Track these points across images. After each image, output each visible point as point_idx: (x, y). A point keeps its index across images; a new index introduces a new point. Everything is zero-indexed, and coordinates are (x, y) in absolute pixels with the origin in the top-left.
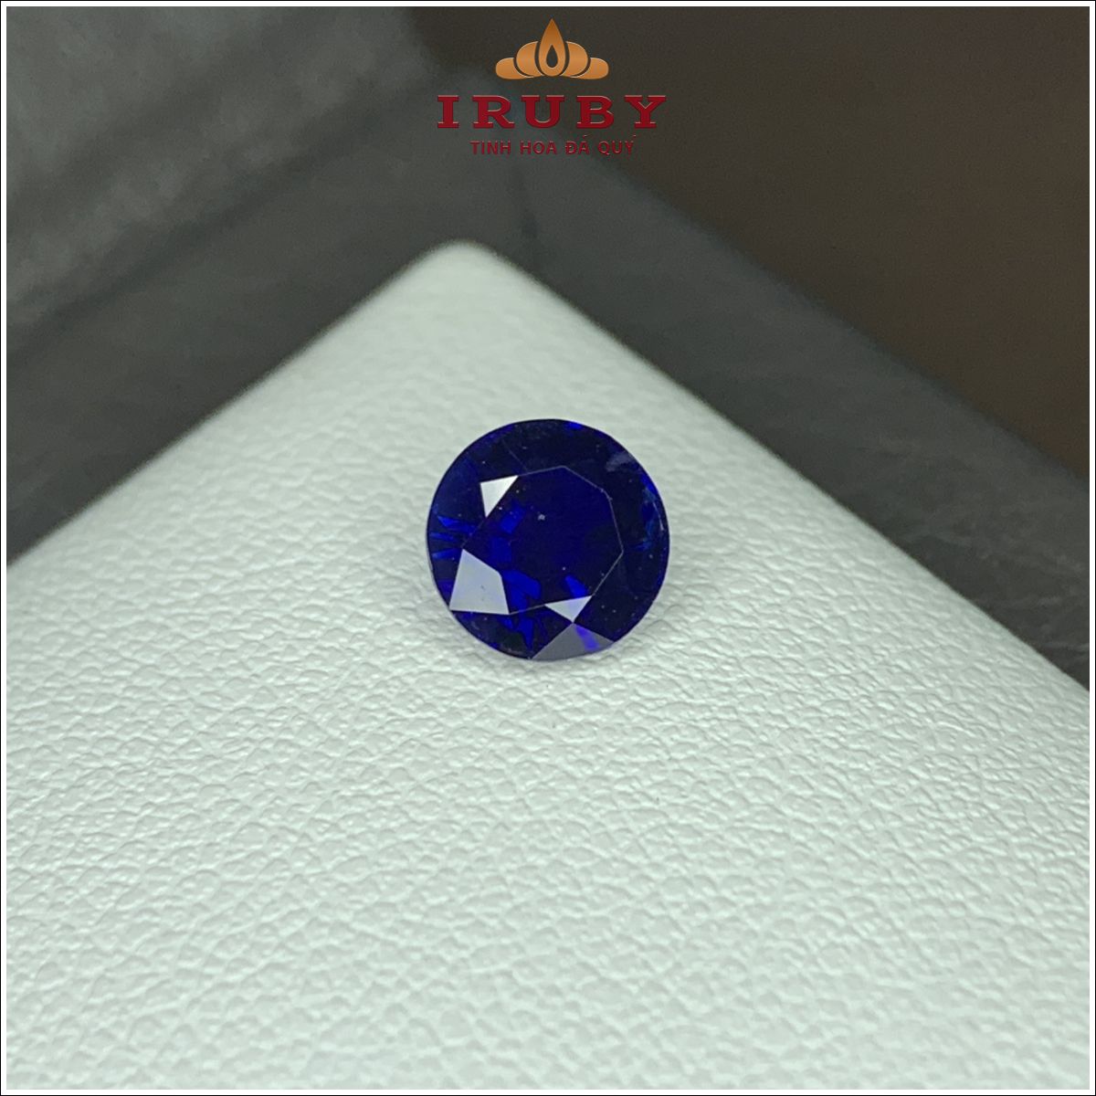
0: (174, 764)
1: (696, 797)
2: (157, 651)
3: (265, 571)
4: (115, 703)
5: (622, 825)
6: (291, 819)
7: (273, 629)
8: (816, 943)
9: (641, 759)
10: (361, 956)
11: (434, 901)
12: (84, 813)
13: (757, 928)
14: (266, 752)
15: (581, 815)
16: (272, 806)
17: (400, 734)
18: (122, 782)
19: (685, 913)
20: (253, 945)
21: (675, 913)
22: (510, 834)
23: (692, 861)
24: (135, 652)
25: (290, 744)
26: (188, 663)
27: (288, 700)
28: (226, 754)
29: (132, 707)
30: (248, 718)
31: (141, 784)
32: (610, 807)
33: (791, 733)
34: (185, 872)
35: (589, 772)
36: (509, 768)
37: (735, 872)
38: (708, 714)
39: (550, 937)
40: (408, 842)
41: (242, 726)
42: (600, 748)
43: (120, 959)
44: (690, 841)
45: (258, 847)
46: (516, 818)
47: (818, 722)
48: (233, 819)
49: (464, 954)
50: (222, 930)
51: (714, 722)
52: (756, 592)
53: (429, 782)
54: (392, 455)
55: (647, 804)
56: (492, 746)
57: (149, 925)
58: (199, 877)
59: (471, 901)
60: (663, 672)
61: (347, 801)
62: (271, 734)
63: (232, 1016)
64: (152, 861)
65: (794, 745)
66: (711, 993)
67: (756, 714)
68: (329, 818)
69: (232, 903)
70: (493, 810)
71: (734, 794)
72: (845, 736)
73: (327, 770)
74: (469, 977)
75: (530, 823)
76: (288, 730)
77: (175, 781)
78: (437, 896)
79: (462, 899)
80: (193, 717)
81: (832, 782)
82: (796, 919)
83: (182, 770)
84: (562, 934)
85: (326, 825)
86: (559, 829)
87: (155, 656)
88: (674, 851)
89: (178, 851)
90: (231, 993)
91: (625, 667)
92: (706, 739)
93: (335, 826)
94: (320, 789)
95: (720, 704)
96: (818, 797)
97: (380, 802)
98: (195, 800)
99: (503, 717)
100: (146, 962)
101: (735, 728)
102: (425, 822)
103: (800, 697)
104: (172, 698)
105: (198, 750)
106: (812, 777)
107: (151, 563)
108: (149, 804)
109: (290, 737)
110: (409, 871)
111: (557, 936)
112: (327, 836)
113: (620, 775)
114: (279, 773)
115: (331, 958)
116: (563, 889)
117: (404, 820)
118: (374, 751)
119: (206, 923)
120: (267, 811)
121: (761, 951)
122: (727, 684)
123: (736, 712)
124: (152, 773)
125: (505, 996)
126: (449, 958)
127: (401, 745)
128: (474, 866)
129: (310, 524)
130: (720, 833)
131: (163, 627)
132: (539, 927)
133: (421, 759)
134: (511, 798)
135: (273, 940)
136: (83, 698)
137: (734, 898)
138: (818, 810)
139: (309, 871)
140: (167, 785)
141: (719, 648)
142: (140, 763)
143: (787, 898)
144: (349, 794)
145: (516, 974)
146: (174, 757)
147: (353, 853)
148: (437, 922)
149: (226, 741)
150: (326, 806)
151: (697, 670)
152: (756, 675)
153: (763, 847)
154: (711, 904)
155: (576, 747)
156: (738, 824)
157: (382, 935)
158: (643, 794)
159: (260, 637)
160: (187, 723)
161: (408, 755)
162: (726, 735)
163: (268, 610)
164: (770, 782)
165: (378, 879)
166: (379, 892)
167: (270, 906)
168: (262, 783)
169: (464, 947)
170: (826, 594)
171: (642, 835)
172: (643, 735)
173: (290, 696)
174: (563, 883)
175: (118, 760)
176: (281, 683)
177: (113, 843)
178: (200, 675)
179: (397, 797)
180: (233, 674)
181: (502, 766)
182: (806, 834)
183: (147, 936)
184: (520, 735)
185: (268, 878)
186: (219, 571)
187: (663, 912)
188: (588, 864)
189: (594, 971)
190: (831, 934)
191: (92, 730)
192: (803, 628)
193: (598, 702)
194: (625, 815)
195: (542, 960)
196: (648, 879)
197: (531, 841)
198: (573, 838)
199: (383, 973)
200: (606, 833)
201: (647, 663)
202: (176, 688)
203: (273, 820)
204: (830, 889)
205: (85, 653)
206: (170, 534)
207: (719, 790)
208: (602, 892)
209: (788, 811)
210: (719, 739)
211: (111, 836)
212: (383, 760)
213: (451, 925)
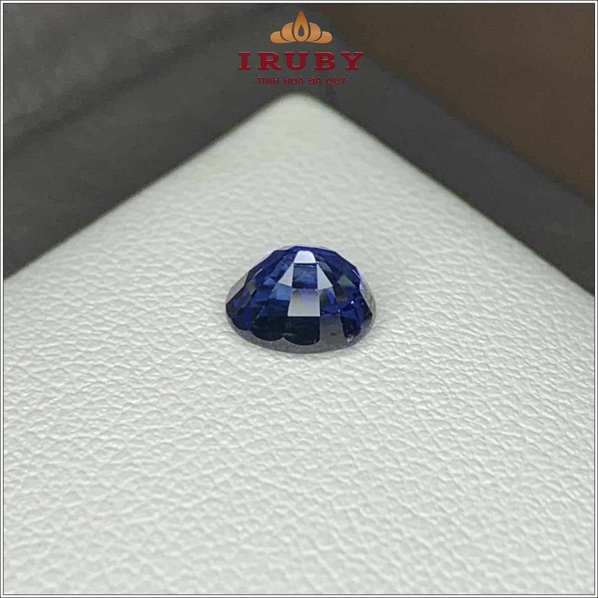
0: (143, 382)
1: (467, 414)
2: (128, 317)
3: (193, 273)
4: (103, 345)
5: (423, 429)
6: (218, 416)
7: (199, 307)
8: (544, 501)
9: (432, 391)
10: (266, 496)
11: (309, 467)
12: (88, 407)
13: (508, 490)
14: (200, 377)
15: (397, 421)
16: (205, 408)
17: (283, 371)
18: (111, 390)
19: (464, 480)
20: (199, 487)
21: (457, 480)
22: (354, 431)
23: (466, 451)
24: (114, 317)
25: (216, 373)
26: (147, 324)
27: (212, 348)
28: (175, 377)
29: (114, 348)
30: (187, 357)
31: (123, 392)
32: (414, 417)
33: (522, 380)
34: (153, 443)
35: (401, 397)
36: (351, 393)
37: (493, 458)
38: (472, 368)
39: (381, 491)
40: (292, 433)
41: (185, 362)
42: (407, 384)
43: (115, 491)
44: (465, 439)
45: (197, 431)
46: (358, 422)
47: (538, 375)
48: (182, 414)
49: (330, 498)
50: (178, 477)
51: (475, 372)
52: (495, 299)
53: (302, 398)
54: (268, 210)
55: (438, 417)
56: (340, 380)
57: (132, 473)
58: (162, 446)
59: (331, 468)
60: (443, 342)
61: (252, 407)
62: (203, 367)
63: (187, 526)
64: (133, 436)
65: (524, 388)
66: (482, 526)
67: (500, 369)
68: (241, 416)
69: (184, 462)
70: (343, 417)
71: (491, 414)
72: (555, 384)
73: (239, 389)
74: (333, 511)
75: (365, 425)
76: (214, 365)
77: (143, 391)
78: (311, 464)
79: (326, 467)
80: (152, 355)
81: (549, 410)
82: (531, 487)
83: (148, 385)
84: (389, 489)
85: (240, 421)
86: (384, 429)
87: (127, 320)
88: (455, 445)
89: (148, 431)
90: (186, 514)
91: (419, 338)
92: (471, 382)
93: (245, 421)
94: (235, 400)
95: (479, 362)
96: (542, 418)
97: (273, 409)
98: (157, 402)
99: (346, 364)
100: (132, 494)
101: (488, 376)
102: (301, 421)
103: (527, 361)
104: (139, 344)
105: (157, 374)
106: (536, 406)
107: (119, 267)
108: (129, 404)
109: (214, 369)
110: (293, 449)
111: (386, 491)
112: (241, 427)
113: (419, 400)
114: (209, 389)
115: (247, 496)
116: (388, 464)
117: (288, 420)
118: (268, 380)
119: (168, 473)
120: (203, 411)
121: (511, 503)
122: (482, 351)
123: (489, 367)
124: (129, 386)
125: (356, 523)
126: (320, 500)
127: (285, 377)
128: (334, 448)
129: (219, 247)
130: (483, 435)
131: (130, 304)
132: (374, 485)
133: (297, 385)
134: (353, 410)
135: (211, 484)
136: (82, 342)
137: (493, 473)
138: (542, 425)
139: (231, 446)
140: (138, 393)
141: (475, 329)
142: (120, 380)
143: (525, 474)
144: (253, 403)
145: (361, 511)
146: (142, 378)
147: (258, 438)
148: (312, 479)
149: (175, 370)
150: (240, 410)
151: (463, 342)
152: (499, 346)
153: (508, 444)
154: (479, 475)
155: (392, 382)
156: (493, 431)
157: (277, 485)
158: (434, 411)
159: (192, 312)
160: (149, 359)
161: (288, 383)
162: (483, 380)
163: (195, 296)
164: (511, 408)
165: (274, 453)
166: (275, 460)
167: (209, 465)
168: (199, 395)
169: (328, 494)
170: (537, 303)
171: (436, 434)
172: (433, 377)
173: (213, 346)
174: (389, 460)
175: (107, 378)
176: (207, 338)
177: (106, 425)
178: (155, 331)
179: (283, 407)
180: (176, 332)
181: (347, 392)
182: (535, 439)
183: (132, 478)
184: (357, 374)
185: (205, 449)
186: (163, 273)
187: (450, 479)
188: (403, 450)
189: (409, 511)
190: (553, 496)
191: (88, 361)
192: (526, 321)
193: (404, 358)
194: (424, 422)
195: (377, 503)
196: (441, 460)
197: (368, 436)
198: (393, 435)
199: (279, 507)
200: (414, 433)
201: (433, 336)
202: (142, 339)
203: (206, 416)
204: (552, 471)
205: (81, 316)
206: (130, 251)
207: (481, 411)
208: (412, 466)
209: (523, 425)
210: (478, 382)
211: (105, 421)
212: (273, 384)
213: (320, 481)
